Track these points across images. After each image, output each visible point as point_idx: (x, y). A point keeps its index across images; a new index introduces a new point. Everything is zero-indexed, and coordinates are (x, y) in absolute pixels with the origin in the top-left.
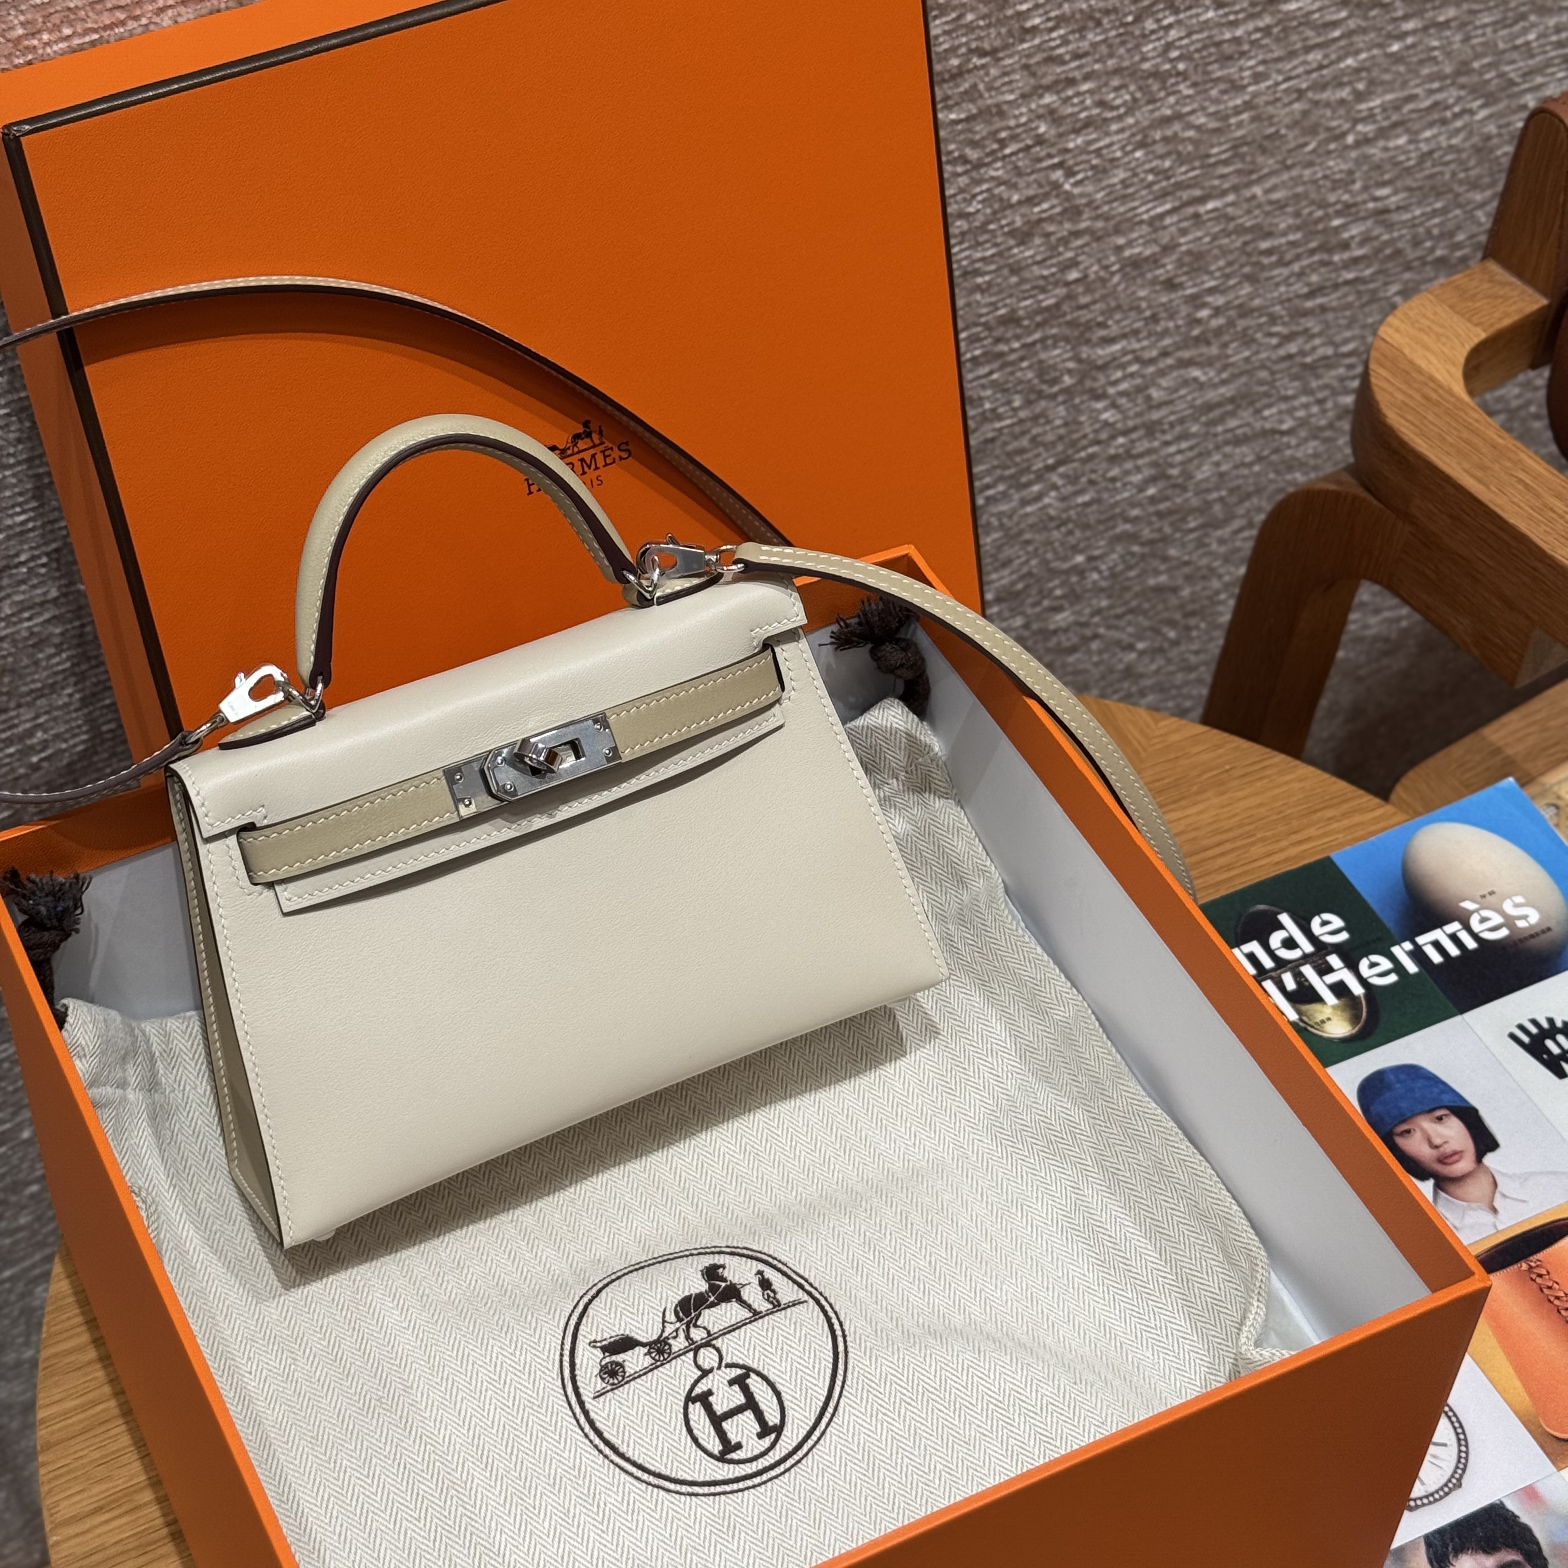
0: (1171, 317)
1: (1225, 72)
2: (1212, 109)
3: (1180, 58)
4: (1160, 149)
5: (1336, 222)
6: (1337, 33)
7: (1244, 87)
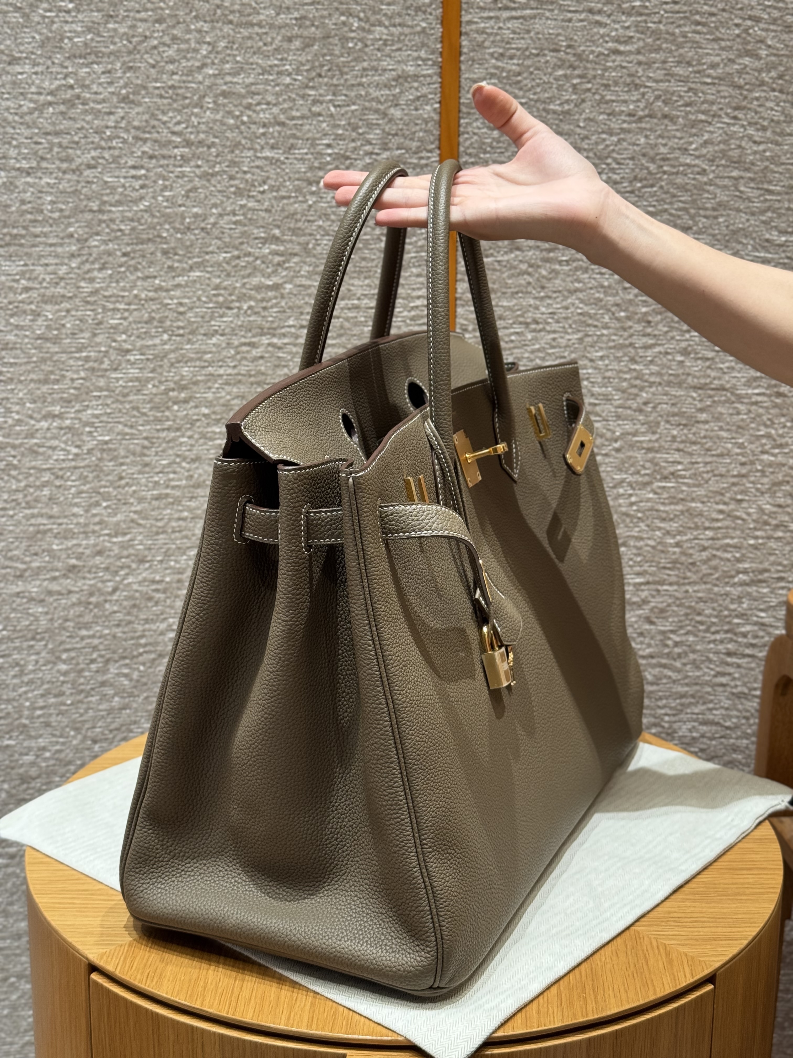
0: (652, 638)
1: (662, 525)
2: (658, 540)
3: (638, 511)
4: (634, 551)
5: (736, 621)
6: (719, 524)
7: (674, 537)
